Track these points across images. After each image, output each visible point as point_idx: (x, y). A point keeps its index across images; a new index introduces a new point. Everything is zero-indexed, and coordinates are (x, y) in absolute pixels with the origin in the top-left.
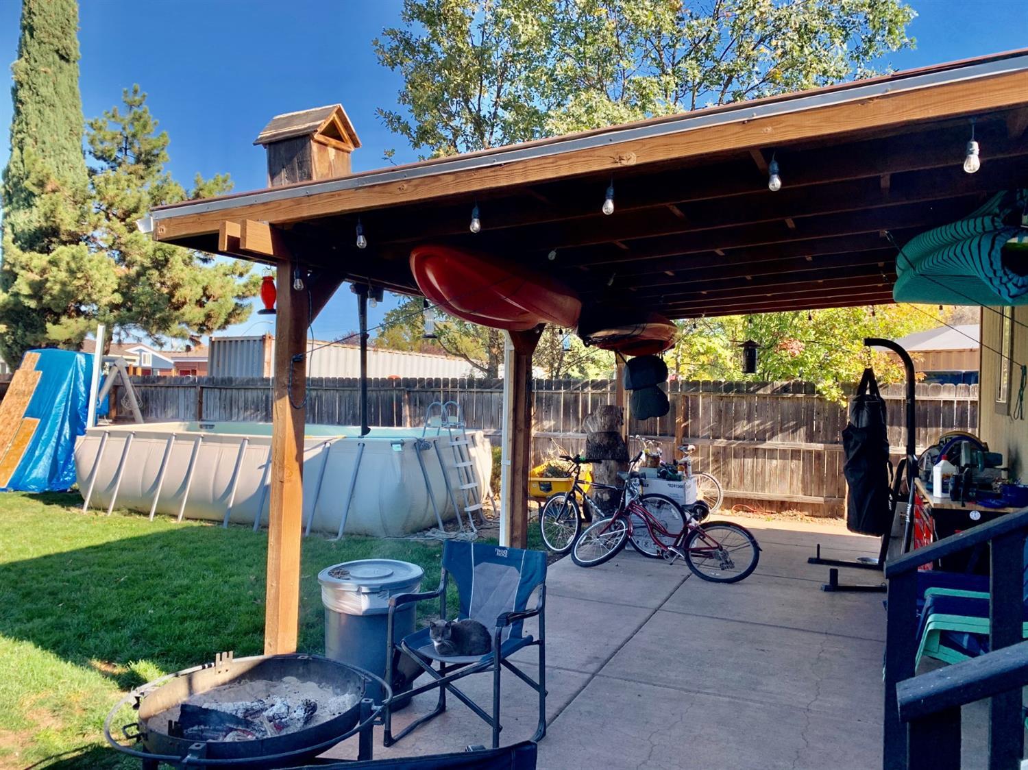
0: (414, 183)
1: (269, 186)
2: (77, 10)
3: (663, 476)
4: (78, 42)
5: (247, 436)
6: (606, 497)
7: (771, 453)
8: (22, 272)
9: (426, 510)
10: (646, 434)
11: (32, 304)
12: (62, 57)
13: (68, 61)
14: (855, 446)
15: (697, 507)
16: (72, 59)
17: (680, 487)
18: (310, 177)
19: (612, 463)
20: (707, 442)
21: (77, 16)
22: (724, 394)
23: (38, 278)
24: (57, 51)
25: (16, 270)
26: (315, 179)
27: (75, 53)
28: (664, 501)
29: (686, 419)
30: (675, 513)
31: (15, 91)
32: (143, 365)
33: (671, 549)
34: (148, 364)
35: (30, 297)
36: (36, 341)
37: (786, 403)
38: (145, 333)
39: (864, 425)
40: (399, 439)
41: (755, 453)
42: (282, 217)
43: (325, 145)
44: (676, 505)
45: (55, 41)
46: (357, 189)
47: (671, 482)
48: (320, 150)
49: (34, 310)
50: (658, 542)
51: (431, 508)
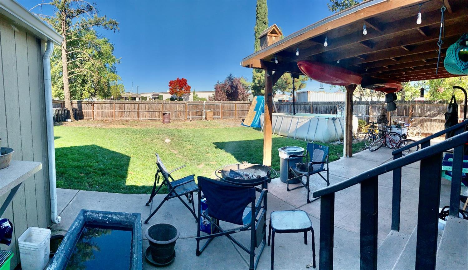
0: (285, 43)
1: (261, 49)
2: (267, 10)
3: (397, 127)
4: (268, 19)
5: (299, 117)
6: (381, 133)
7: (435, 121)
8: (257, 78)
9: (335, 136)
10: (401, 116)
11: (258, 85)
12: (264, 23)
13: (265, 24)
14: (448, 118)
15: (403, 135)
16: (267, 23)
17: (400, 130)
18: (267, 45)
19: (383, 124)
20: (418, 118)
21: (268, 12)
22: (423, 104)
23: (259, 79)
24: (263, 22)
25: (256, 77)
26: (268, 46)
27: (267, 21)
28: (395, 134)
29: (412, 111)
30: (398, 137)
31: (255, 34)
32: (287, 100)
33: (395, 147)
34: (288, 99)
35: (258, 84)
36: (260, 94)
37: (440, 106)
38: (281, 91)
39: (451, 112)
40: (328, 117)
41: (431, 121)
42: (262, 57)
43: (271, 36)
44: (399, 135)
45: (263, 20)
46: (275, 47)
47: (398, 129)
48: (270, 38)
49: (259, 87)
50: (392, 145)
51: (337, 136)
